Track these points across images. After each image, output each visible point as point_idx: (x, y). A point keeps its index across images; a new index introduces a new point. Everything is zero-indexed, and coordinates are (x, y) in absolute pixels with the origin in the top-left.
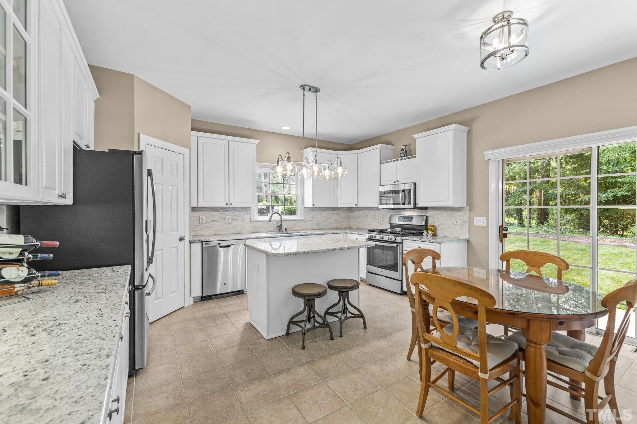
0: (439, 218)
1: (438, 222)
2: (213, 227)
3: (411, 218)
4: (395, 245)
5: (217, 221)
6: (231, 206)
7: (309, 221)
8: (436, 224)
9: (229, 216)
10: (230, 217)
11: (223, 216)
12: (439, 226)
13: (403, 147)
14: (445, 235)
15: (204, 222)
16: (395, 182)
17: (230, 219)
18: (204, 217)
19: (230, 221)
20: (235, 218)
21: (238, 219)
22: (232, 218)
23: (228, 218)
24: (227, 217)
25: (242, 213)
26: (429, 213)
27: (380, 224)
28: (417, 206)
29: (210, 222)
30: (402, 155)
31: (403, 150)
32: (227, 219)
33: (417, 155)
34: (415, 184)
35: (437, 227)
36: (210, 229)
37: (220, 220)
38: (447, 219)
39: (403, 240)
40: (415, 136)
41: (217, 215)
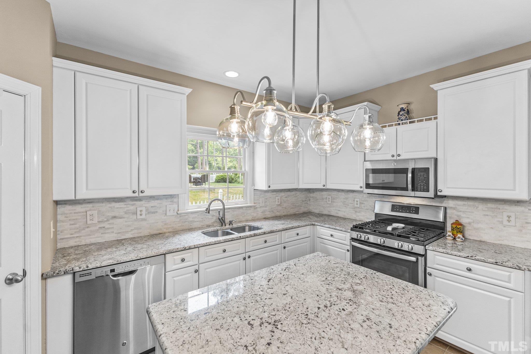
0: (470, 212)
1: (468, 218)
2: (113, 228)
3: (416, 209)
4: (413, 259)
5: (121, 218)
6: (141, 195)
7: (261, 207)
8: (464, 221)
9: (141, 209)
10: (144, 209)
11: (132, 208)
12: (470, 223)
13: (404, 106)
14: (483, 240)
15: (95, 221)
16: (393, 156)
17: (144, 213)
18: (95, 213)
19: (143, 216)
20: (153, 210)
21: (157, 212)
22: (147, 210)
23: (141, 211)
24: (139, 209)
25: (165, 202)
26: (450, 204)
27: (356, 212)
28: (439, 194)
29: (108, 220)
30: (403, 118)
31: (404, 110)
32: (139, 213)
33: (438, 116)
34: (436, 160)
35: (464, 224)
36: (107, 231)
37: (126, 216)
38: (487, 215)
39: (426, 250)
40: (435, 86)
41: (121, 208)
